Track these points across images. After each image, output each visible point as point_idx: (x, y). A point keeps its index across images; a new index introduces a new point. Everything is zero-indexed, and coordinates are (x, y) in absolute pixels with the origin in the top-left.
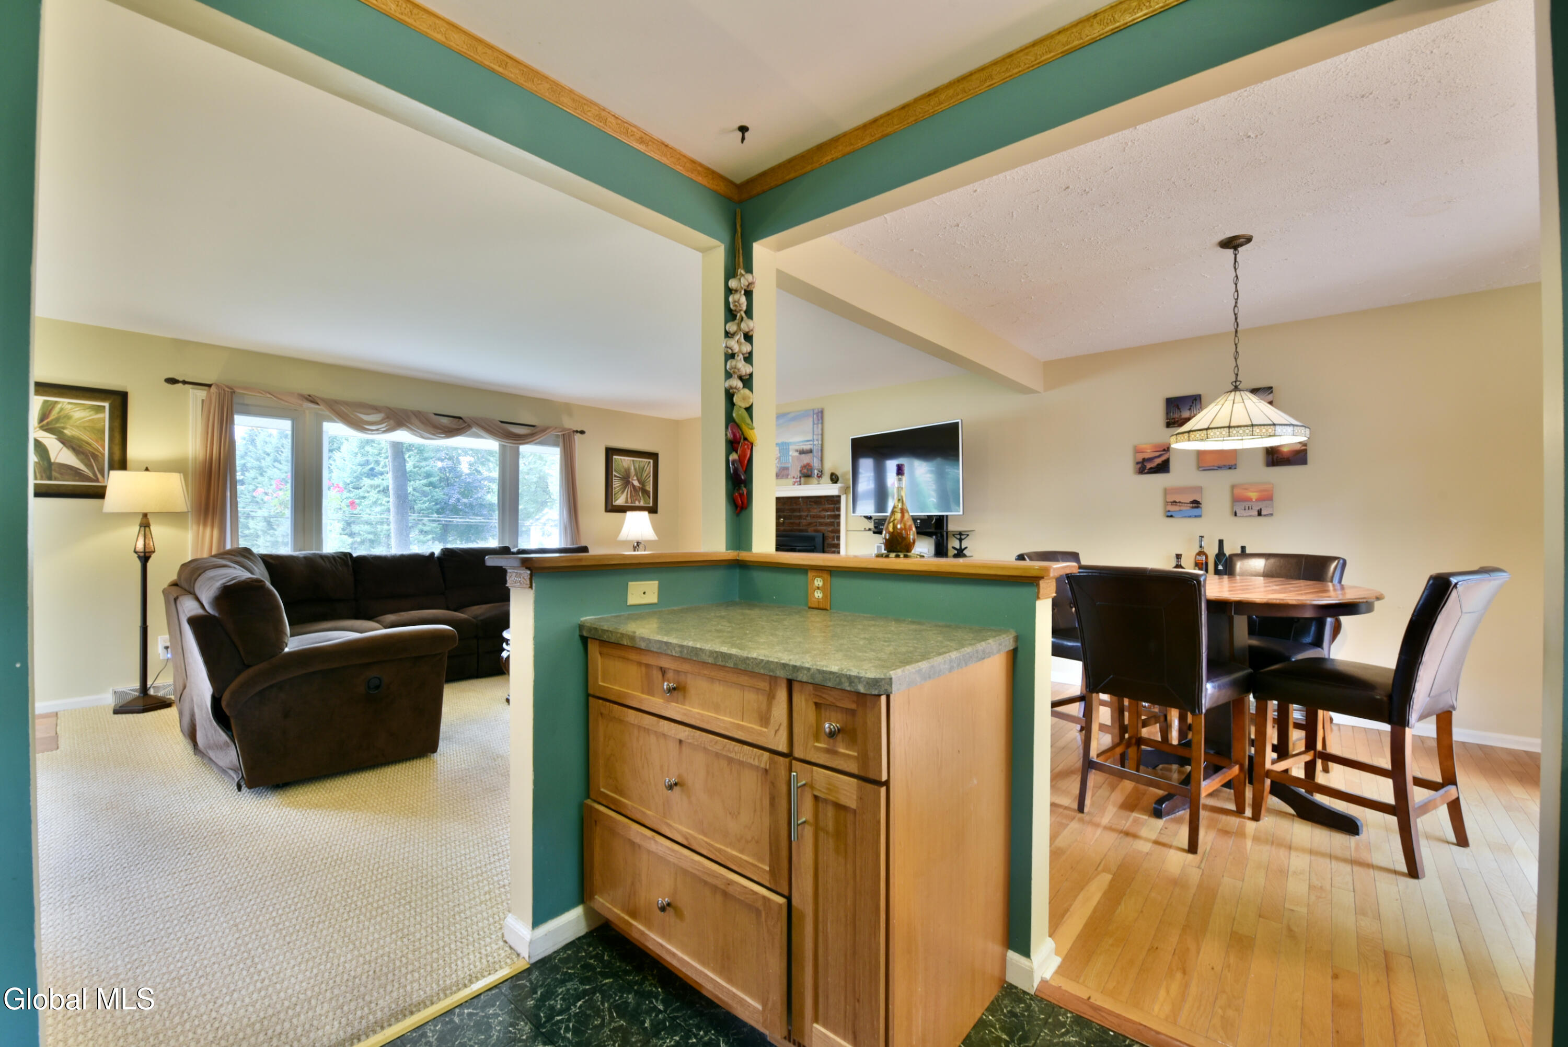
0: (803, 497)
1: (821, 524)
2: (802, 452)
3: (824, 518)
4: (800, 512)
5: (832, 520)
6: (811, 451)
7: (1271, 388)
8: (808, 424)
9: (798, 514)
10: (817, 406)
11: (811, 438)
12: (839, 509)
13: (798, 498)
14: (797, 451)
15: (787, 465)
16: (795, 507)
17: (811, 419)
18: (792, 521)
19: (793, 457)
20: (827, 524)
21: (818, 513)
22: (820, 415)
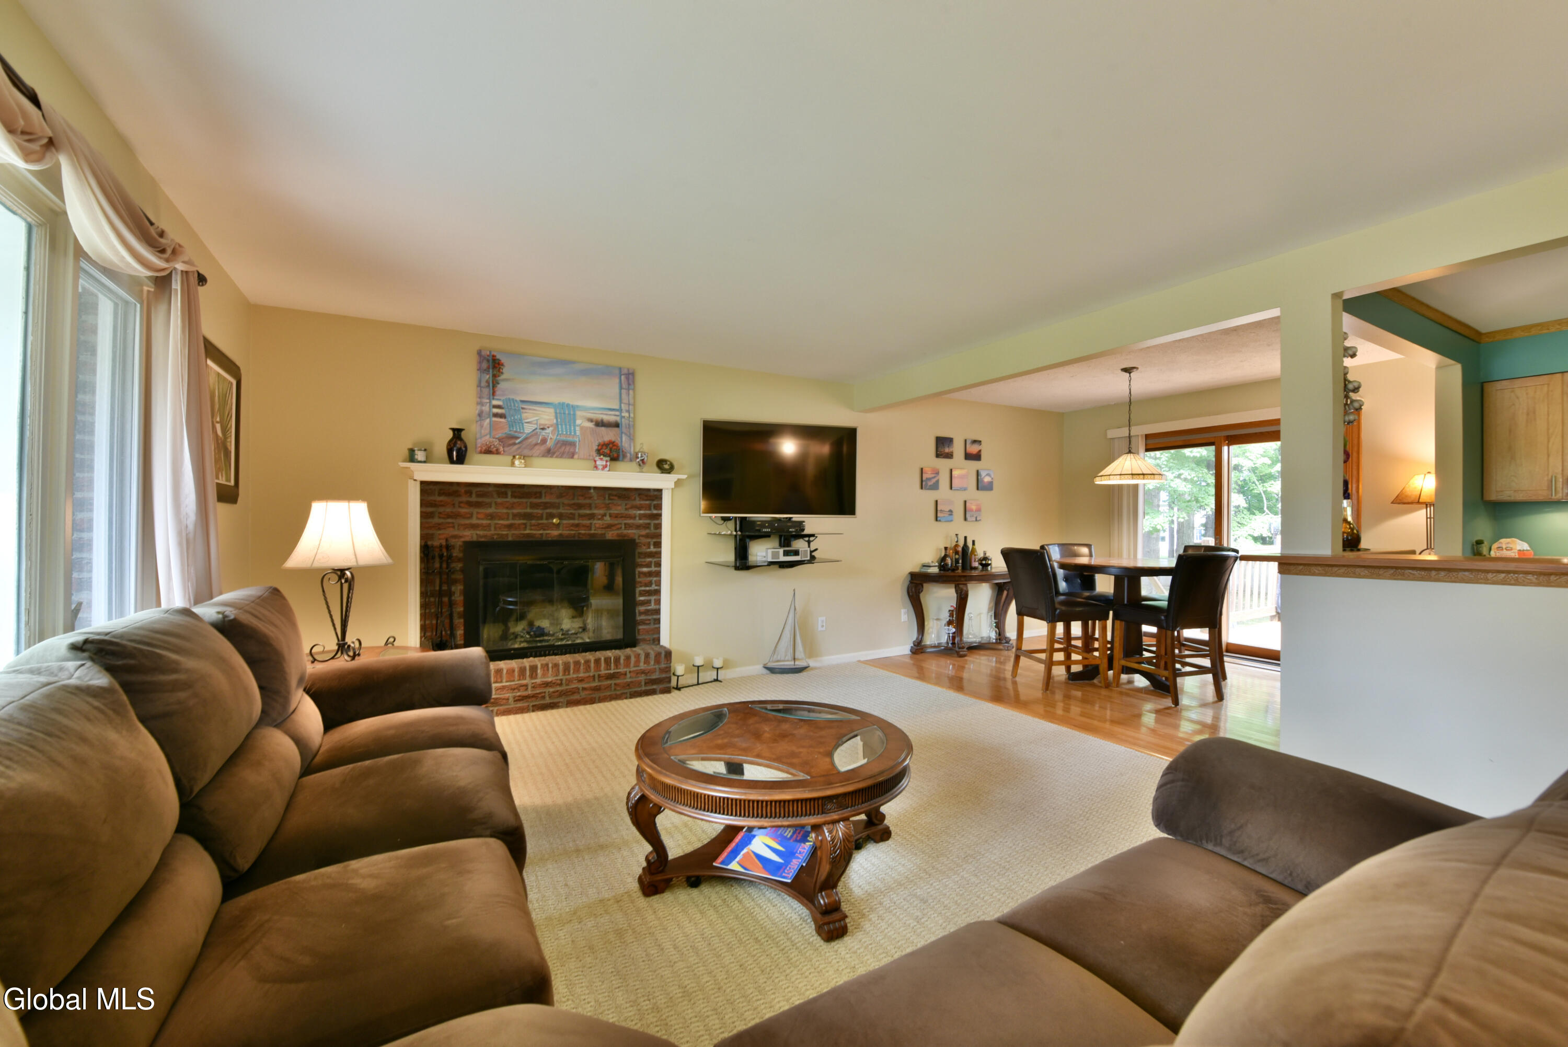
0: (595, 488)
1: (628, 526)
2: (600, 424)
3: (634, 518)
4: (591, 509)
5: (648, 521)
6: (617, 425)
7: (980, 441)
8: (612, 386)
9: (588, 512)
10: (626, 364)
11: (617, 407)
12: (659, 507)
13: (588, 488)
14: (591, 420)
15: (570, 439)
16: (582, 501)
17: (617, 381)
18: (576, 522)
19: (582, 428)
20: (638, 527)
21: (623, 511)
22: (628, 378)
